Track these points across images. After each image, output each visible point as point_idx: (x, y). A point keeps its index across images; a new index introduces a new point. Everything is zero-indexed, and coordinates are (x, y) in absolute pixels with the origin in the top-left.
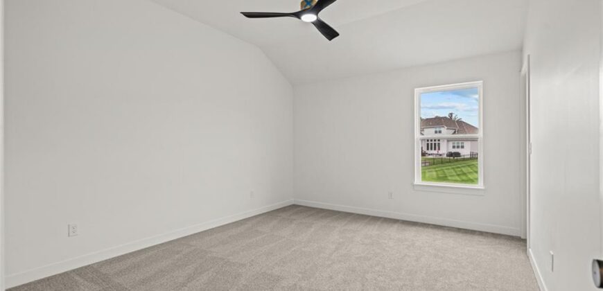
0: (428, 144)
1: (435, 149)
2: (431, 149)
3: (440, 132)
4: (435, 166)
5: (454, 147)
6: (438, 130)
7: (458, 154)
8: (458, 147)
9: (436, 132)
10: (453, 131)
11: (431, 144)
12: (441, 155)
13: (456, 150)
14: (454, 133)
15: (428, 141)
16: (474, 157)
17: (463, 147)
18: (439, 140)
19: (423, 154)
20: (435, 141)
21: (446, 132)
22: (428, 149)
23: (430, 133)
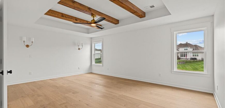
0: (181, 55)
1: (184, 57)
2: (183, 56)
3: (187, 49)
4: (187, 64)
5: (193, 56)
6: (186, 48)
7: (196, 59)
8: (195, 56)
9: (185, 50)
10: (193, 49)
11: (183, 54)
12: (187, 59)
13: (194, 57)
14: (193, 50)
15: (181, 53)
16: (202, 60)
17: (198, 56)
18: (186, 53)
19: (179, 59)
20: (184, 53)
21: (190, 49)
22: (181, 57)
23: (182, 50)
